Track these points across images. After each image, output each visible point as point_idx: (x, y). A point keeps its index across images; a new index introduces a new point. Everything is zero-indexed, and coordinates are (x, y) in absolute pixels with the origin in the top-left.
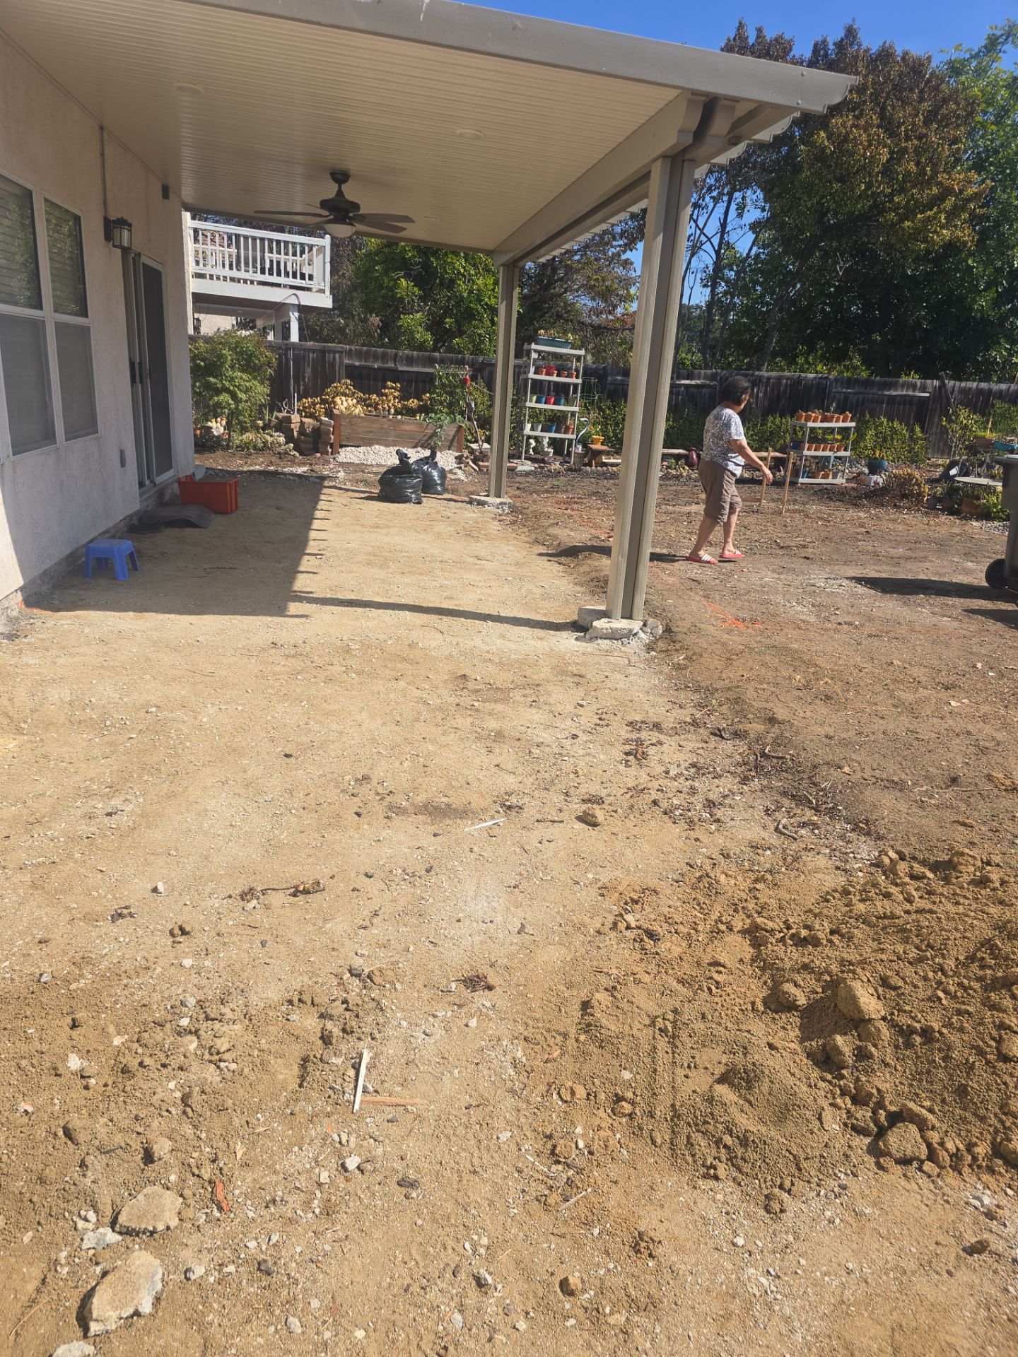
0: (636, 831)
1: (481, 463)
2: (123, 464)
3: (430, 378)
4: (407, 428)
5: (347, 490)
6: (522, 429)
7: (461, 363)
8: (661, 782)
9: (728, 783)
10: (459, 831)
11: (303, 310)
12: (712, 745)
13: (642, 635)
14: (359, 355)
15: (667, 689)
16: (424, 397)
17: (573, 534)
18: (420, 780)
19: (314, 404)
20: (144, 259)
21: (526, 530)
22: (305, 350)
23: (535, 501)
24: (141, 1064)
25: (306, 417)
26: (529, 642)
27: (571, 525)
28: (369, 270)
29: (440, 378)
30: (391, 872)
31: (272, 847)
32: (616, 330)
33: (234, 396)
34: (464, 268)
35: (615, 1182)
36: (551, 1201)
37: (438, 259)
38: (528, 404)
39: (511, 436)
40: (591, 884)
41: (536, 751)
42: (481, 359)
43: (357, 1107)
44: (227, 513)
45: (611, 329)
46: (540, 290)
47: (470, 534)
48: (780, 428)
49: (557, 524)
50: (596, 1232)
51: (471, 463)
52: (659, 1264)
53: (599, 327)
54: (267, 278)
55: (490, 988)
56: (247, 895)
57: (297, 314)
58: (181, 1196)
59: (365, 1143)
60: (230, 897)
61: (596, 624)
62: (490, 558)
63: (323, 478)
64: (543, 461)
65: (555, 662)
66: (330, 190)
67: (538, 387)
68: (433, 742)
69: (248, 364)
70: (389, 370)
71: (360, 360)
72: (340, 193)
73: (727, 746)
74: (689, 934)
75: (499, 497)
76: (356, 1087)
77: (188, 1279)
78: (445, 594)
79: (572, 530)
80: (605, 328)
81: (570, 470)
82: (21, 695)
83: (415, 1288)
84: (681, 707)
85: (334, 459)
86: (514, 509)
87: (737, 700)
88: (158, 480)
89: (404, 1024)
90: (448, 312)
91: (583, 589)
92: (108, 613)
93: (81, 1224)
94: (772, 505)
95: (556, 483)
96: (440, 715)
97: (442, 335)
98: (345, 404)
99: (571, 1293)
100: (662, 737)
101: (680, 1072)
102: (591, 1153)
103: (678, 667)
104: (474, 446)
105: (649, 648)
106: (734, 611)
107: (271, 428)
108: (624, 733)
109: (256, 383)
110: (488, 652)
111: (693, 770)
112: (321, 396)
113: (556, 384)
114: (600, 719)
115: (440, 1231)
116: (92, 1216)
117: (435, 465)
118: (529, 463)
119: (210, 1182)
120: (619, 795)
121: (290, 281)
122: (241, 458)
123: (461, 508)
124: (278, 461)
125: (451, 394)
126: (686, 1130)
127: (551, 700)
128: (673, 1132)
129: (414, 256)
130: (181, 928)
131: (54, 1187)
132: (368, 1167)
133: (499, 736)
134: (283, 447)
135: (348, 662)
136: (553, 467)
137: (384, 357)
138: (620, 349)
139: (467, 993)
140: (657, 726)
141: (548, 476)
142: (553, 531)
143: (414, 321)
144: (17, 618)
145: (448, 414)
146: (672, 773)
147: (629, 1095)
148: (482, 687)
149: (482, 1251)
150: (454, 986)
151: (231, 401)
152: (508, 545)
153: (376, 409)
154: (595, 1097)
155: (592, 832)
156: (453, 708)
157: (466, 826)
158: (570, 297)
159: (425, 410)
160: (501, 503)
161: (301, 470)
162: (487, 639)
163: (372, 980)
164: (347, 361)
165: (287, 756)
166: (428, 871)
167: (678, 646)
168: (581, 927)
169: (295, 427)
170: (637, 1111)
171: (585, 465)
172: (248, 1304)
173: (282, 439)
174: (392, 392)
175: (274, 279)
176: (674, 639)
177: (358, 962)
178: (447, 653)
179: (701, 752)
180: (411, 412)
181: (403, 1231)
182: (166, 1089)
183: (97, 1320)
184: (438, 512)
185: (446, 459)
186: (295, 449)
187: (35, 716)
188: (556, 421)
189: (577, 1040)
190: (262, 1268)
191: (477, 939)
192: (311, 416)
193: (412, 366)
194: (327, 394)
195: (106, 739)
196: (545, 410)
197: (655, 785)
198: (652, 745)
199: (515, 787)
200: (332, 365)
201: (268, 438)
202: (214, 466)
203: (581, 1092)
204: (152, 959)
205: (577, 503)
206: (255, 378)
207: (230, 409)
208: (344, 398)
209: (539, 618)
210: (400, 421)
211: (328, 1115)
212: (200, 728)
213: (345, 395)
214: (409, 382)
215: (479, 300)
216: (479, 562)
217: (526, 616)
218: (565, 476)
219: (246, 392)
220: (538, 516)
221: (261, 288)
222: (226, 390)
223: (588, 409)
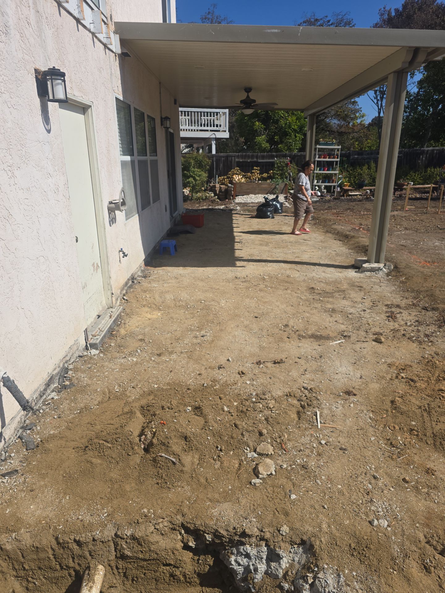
0: (398, 345)
2: (166, 211)
3: (272, 164)
4: (263, 186)
5: (242, 214)
7: (285, 156)
8: (404, 327)
9: (432, 328)
10: (327, 344)
11: (217, 140)
12: (423, 313)
13: (384, 270)
14: (242, 157)
15: (400, 291)
16: (270, 172)
17: (343, 227)
18: (307, 326)
19: (224, 179)
20: (170, 130)
21: (321, 227)
22: (220, 157)
23: (323, 214)
24: (247, 410)
25: (221, 185)
26: (335, 274)
28: (242, 119)
29: (277, 164)
30: (307, 357)
31: (261, 348)
32: (350, 133)
33: (195, 179)
34: (283, 114)
35: (416, 454)
36: (394, 457)
37: (271, 111)
40: (384, 363)
41: (350, 316)
42: (292, 153)
43: (319, 427)
44: (200, 227)
45: (347, 133)
48: (434, 173)
49: (335, 223)
50: (412, 467)
52: (436, 477)
53: (342, 132)
54: (203, 128)
55: (355, 395)
56: (259, 363)
57: (215, 142)
58: (272, 446)
59: (325, 437)
60: (253, 363)
61: (364, 265)
62: (309, 239)
63: (232, 210)
64: (322, 196)
65: (348, 281)
66: (244, 96)
67: (320, 164)
68: (308, 312)
69: (200, 165)
70: (255, 162)
71: (242, 159)
72: (248, 96)
73: (430, 314)
74: (427, 380)
76: (317, 421)
77: (282, 468)
78: (295, 256)
79: (342, 226)
80: (344, 133)
81: (335, 199)
82: (157, 297)
83: (354, 477)
84: (406, 298)
85: (234, 201)
86: (314, 218)
87: (432, 295)
88: (174, 215)
89: (328, 404)
90: (275, 134)
91: (353, 251)
92: (173, 268)
93: (245, 451)
94: (433, 210)
95: (330, 205)
96: (308, 303)
97: (273, 144)
98: (238, 178)
99: (407, 482)
100: (401, 311)
101: (434, 423)
102: (405, 445)
103: (402, 282)
105: (388, 275)
106: (423, 258)
107: (208, 190)
108: (385, 309)
109: (203, 172)
110: (320, 278)
111: (417, 323)
112: (227, 175)
113: (327, 162)
114: (373, 304)
115: (357, 463)
116: (248, 449)
117: (278, 202)
119: (280, 443)
120: (388, 332)
121: (212, 128)
122: (197, 204)
124: (212, 204)
125: (282, 170)
126: (439, 440)
127: (351, 296)
128: (434, 441)
129: (261, 112)
130: (242, 372)
131: (236, 440)
132: (328, 444)
133: (334, 310)
134: (213, 198)
135: (265, 283)
136: (327, 198)
137: (252, 157)
138: (351, 141)
139: (347, 396)
140: (398, 306)
141: (325, 202)
142: (335, 227)
143: (262, 139)
144: (144, 270)
145: (281, 179)
146: (409, 324)
147: (416, 428)
148: (321, 292)
149: (373, 469)
150: (341, 394)
151: (193, 181)
152: (316, 234)
153: (250, 179)
154: (403, 429)
155: (381, 346)
156: (312, 300)
157: (330, 342)
158: (327, 120)
159: (270, 177)
161: (222, 207)
162: (318, 273)
163: (312, 391)
164: (237, 160)
165: (256, 317)
166: (321, 357)
167: (401, 274)
168: (383, 377)
169: (218, 189)
170: (419, 434)
171: (341, 196)
172: (302, 475)
173: (213, 195)
174: (256, 171)
175: (206, 128)
176: (399, 271)
177: (305, 385)
178: (303, 279)
179: (419, 316)
180: (264, 179)
181: (345, 462)
182: (259, 416)
183: (261, 474)
184: (282, 221)
185: (281, 198)
186: (218, 198)
187: (164, 304)
188: (328, 178)
189: (392, 412)
190: (304, 467)
191: (346, 380)
192: (223, 184)
193: (264, 159)
194: (229, 174)
195: (189, 312)
196: (322, 173)
197: (402, 328)
198: (398, 313)
199: (346, 329)
200: (231, 162)
201: (208, 195)
202: (188, 208)
203: (397, 428)
204: (236, 381)
205: (341, 214)
206: (202, 171)
207: (192, 184)
208: (237, 176)
209: (337, 264)
210: (260, 183)
211: (311, 429)
212: (222, 307)
213: (237, 174)
214: (263, 166)
215: (290, 127)
216: (305, 242)
217: (332, 263)
218: (333, 202)
219: (199, 177)
220: (325, 220)
221: (201, 132)
222: (192, 177)
223: (342, 171)
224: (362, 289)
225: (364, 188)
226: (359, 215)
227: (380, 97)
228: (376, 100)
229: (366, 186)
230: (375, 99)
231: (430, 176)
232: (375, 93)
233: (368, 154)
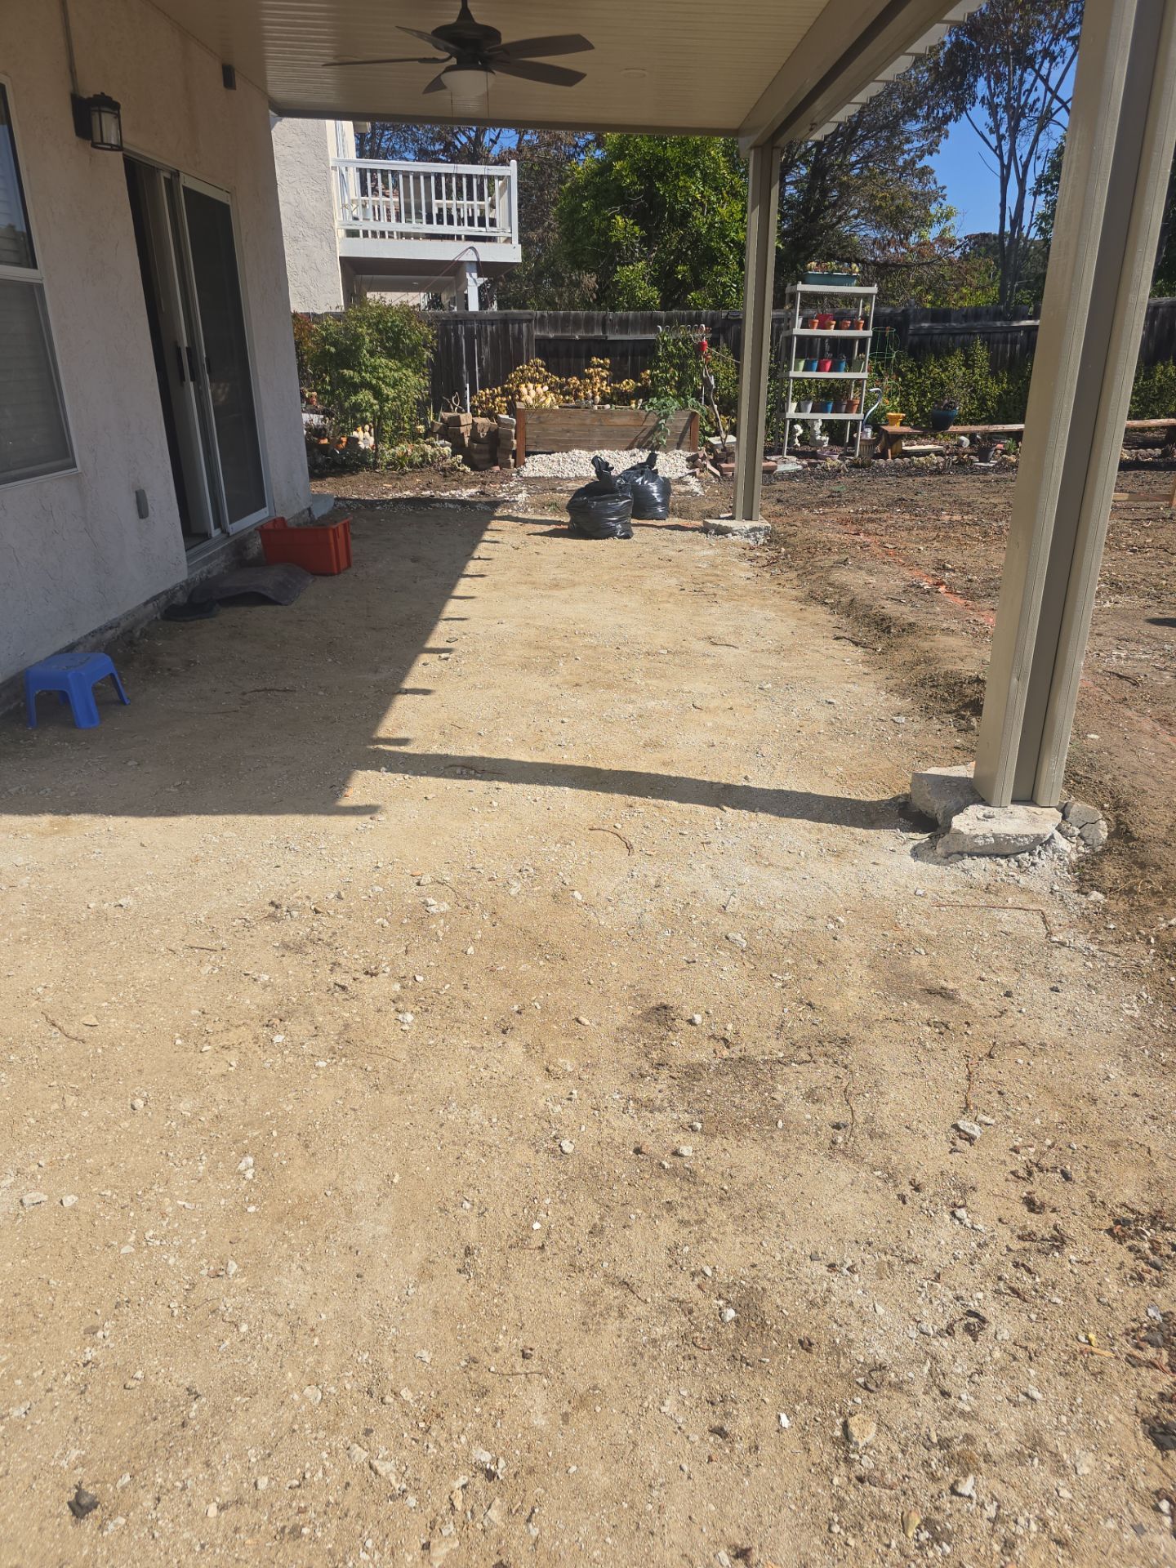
1: (724, 465)
2: (143, 512)
3: (651, 346)
4: (618, 421)
5: (525, 521)
6: (784, 411)
7: (694, 322)
11: (484, 268)
13: (1062, 843)
14: (554, 323)
16: (643, 375)
17: (873, 580)
19: (494, 397)
20: (186, 181)
21: (793, 575)
23: (805, 522)
25: (480, 415)
26: (812, 864)
27: (871, 564)
28: (576, 209)
29: (665, 345)
32: (908, 266)
33: (377, 393)
34: (702, 193)
37: (666, 183)
38: (792, 374)
39: (768, 422)
42: (724, 314)
44: (332, 574)
45: (901, 266)
46: (805, 221)
47: (701, 590)
49: (845, 562)
51: (709, 466)
53: (886, 264)
54: (436, 228)
57: (475, 275)
61: (961, 817)
63: (496, 504)
64: (814, 455)
65: (876, 939)
67: (808, 348)
69: (396, 346)
70: (597, 341)
71: (556, 330)
75: (750, 518)
79: (870, 572)
80: (893, 265)
81: (855, 465)
85: (518, 472)
86: (773, 538)
88: (235, 527)
90: (680, 256)
95: (836, 488)
97: (672, 291)
98: (533, 393)
104: (715, 440)
105: (1085, 874)
107: (433, 435)
109: (408, 372)
110: (723, 909)
112: (502, 384)
113: (834, 340)
114: (1030, 1204)
117: (654, 475)
118: (794, 459)
121: (465, 230)
122: (389, 480)
123: (690, 540)
124: (438, 482)
125: (681, 367)
129: (633, 183)
134: (449, 461)
136: (830, 463)
137: (589, 323)
138: (914, 292)
141: (821, 478)
142: (841, 576)
143: (635, 274)
145: (676, 397)
148: (706, 1052)
151: (373, 401)
152: (762, 607)
153: (576, 397)
158: (844, 229)
159: (644, 393)
160: (753, 530)
161: (466, 493)
162: (721, 865)
164: (537, 333)
169: (466, 431)
171: (877, 456)
173: (447, 450)
174: (599, 371)
175: (445, 229)
176: (1142, 857)
180: (623, 398)
184: (655, 551)
185: (672, 464)
186: (464, 462)
188: (833, 396)
192: (487, 414)
193: (627, 333)
194: (511, 381)
196: (817, 380)
200: (518, 339)
201: (429, 449)
202: (349, 494)
205: (872, 521)
206: (407, 366)
207: (373, 412)
208: (531, 386)
209: (830, 790)
210: (609, 412)
213: (534, 380)
214: (624, 355)
215: (723, 236)
216: (714, 650)
217: (802, 787)
218: (848, 475)
219: (394, 386)
220: (812, 548)
221: (428, 242)
222: (366, 385)
223: (880, 375)
224: (951, 1013)
225: (952, 428)
226: (936, 528)
227: (1009, 129)
228: (994, 136)
229: (956, 423)
230: (991, 131)
231: (1161, 389)
232: (993, 113)
233: (966, 317)
